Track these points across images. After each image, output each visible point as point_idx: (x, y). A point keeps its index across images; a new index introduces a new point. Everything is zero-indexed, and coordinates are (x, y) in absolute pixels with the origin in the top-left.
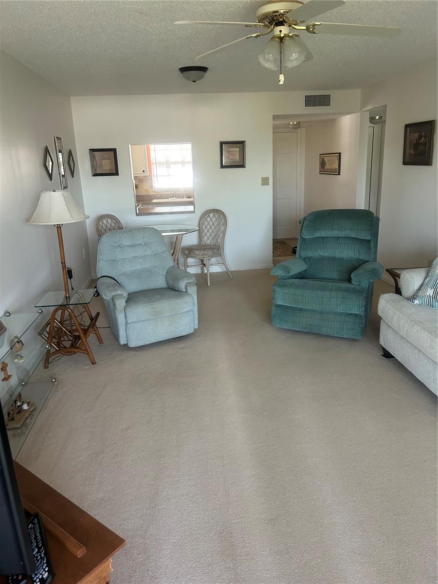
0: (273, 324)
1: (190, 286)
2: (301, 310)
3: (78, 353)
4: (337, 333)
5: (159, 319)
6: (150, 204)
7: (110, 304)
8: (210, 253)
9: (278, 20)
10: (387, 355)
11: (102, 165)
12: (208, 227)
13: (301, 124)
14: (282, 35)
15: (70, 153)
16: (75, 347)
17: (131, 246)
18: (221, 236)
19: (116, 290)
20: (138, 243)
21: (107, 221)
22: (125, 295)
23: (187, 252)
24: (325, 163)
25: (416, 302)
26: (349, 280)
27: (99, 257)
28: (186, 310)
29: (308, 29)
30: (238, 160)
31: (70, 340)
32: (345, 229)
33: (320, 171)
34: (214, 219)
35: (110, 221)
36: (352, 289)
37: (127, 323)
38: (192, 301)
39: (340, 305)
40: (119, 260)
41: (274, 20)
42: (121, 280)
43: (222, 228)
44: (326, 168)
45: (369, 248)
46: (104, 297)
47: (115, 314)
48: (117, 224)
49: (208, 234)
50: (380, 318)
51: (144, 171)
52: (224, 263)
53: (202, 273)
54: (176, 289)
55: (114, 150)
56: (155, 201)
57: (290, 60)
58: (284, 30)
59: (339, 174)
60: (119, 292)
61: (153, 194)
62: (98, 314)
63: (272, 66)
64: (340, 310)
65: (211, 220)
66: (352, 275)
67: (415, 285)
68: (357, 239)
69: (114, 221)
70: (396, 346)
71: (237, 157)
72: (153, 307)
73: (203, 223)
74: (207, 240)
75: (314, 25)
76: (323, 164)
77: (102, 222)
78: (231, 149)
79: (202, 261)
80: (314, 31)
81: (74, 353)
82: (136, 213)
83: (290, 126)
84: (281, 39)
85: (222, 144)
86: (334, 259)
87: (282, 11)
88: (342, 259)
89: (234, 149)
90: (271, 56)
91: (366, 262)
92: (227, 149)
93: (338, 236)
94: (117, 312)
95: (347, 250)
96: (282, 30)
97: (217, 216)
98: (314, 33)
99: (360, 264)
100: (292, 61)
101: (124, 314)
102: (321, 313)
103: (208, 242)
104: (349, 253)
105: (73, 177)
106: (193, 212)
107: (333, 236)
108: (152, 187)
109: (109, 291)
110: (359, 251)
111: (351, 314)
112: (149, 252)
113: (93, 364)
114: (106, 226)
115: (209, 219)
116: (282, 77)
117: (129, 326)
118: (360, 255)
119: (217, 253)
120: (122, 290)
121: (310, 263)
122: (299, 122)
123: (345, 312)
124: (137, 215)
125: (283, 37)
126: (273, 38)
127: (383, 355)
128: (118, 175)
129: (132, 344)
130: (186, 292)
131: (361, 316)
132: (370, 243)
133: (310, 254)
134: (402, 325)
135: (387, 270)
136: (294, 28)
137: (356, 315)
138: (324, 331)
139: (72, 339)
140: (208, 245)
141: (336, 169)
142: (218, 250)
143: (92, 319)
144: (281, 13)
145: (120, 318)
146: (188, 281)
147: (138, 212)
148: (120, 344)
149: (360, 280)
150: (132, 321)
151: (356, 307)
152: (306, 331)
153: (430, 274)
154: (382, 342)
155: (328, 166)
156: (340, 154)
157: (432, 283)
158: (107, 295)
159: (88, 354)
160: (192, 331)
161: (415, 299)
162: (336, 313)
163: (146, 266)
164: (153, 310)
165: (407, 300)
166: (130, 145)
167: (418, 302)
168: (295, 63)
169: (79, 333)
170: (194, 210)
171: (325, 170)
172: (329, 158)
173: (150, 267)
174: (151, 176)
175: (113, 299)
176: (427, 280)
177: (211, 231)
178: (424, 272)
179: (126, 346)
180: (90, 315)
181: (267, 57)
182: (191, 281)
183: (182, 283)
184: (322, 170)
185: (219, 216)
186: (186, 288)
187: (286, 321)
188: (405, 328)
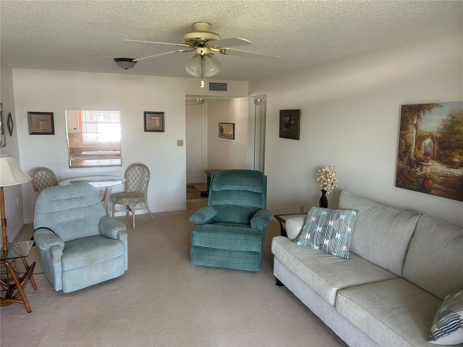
0: (192, 262)
1: (122, 234)
2: (214, 250)
3: (13, 303)
4: (241, 267)
5: (94, 265)
6: (80, 156)
7: (48, 254)
8: (136, 200)
9: (200, 43)
10: (279, 284)
11: (39, 125)
12: (134, 178)
13: (205, 100)
14: (203, 54)
15: (10, 116)
16: (10, 298)
17: (67, 199)
18: (145, 185)
19: (54, 242)
20: (74, 197)
21: (42, 173)
22: (62, 245)
23: (115, 199)
24: (223, 130)
25: (299, 243)
26: (249, 224)
27: (37, 210)
28: (118, 255)
29: (221, 51)
30: (159, 127)
31: (5, 290)
32: (243, 185)
33: (220, 135)
34: (139, 172)
35: (44, 173)
36: (252, 232)
37: (63, 271)
38: (124, 247)
39: (243, 245)
40: (56, 212)
41: (197, 43)
42: (57, 230)
43: (146, 179)
44: (224, 133)
45: (261, 199)
46: (42, 248)
47: (52, 264)
48: (51, 176)
49: (133, 184)
50: (273, 255)
51: (75, 129)
52: (147, 208)
53: (127, 215)
54: (109, 237)
55: (52, 114)
56: (84, 153)
57: (209, 72)
58: (204, 51)
59: (234, 139)
60: (57, 243)
61: (83, 147)
62: (34, 263)
63: (196, 75)
64: (243, 249)
65: (136, 172)
66: (251, 221)
67: (297, 230)
68: (252, 192)
69: (48, 173)
70: (287, 278)
71: (158, 124)
72: (89, 255)
73: (129, 175)
74: (132, 188)
75: (225, 50)
76: (221, 130)
77: (38, 175)
78: (153, 117)
79: (128, 206)
80: (225, 53)
81: (9, 304)
82: (69, 166)
83: (197, 102)
84: (202, 56)
85: (145, 113)
86: (236, 207)
87: (203, 39)
88: (242, 207)
89: (156, 118)
90: (195, 67)
91: (259, 210)
92: (150, 117)
93: (239, 189)
94: (54, 262)
95: (245, 200)
96: (202, 50)
97: (141, 169)
98: (226, 54)
99: (255, 211)
100: (211, 72)
101: (60, 263)
102: (229, 251)
103: (133, 190)
104: (247, 202)
105: (11, 135)
106: (121, 165)
107: (235, 189)
108: (81, 141)
109: (47, 243)
110: (254, 201)
111: (251, 252)
112: (84, 204)
113: (29, 312)
114: (41, 177)
115: (134, 172)
116: (203, 83)
117: (65, 274)
118: (255, 204)
119: (141, 200)
120: (59, 241)
121: (219, 210)
122: (204, 99)
123: (247, 250)
124: (70, 167)
125: (203, 55)
126: (196, 55)
127: (276, 284)
128: (54, 134)
129: (67, 290)
130: (117, 239)
131: (259, 253)
132: (261, 195)
133: (218, 203)
134: (291, 263)
135: (275, 216)
136: (211, 50)
137: (255, 252)
138: (232, 267)
139: (7, 289)
140: (133, 193)
141: (231, 135)
142: (142, 197)
143: (28, 268)
144: (202, 40)
145: (57, 267)
146: (120, 230)
147: (70, 165)
148: (56, 291)
149: (257, 224)
150: (68, 269)
151: (255, 246)
152: (218, 266)
153: (307, 222)
154: (276, 274)
155: (225, 132)
156: (234, 124)
157: (308, 230)
158: (44, 247)
159: (24, 303)
160: (123, 273)
161: (298, 241)
162: (240, 252)
163: (81, 217)
164: (88, 257)
165: (292, 242)
166: (66, 111)
167: (300, 244)
168: (213, 74)
169: (15, 282)
170: (121, 164)
171: (223, 135)
172: (226, 126)
173: (85, 217)
174: (81, 132)
175: (50, 250)
176: (305, 227)
177: (136, 181)
178: (302, 221)
179: (61, 293)
180: (26, 265)
181: (192, 68)
182: (123, 229)
183: (114, 232)
184: (221, 134)
185: (143, 169)
186: (118, 236)
187: (203, 259)
188: (293, 265)
